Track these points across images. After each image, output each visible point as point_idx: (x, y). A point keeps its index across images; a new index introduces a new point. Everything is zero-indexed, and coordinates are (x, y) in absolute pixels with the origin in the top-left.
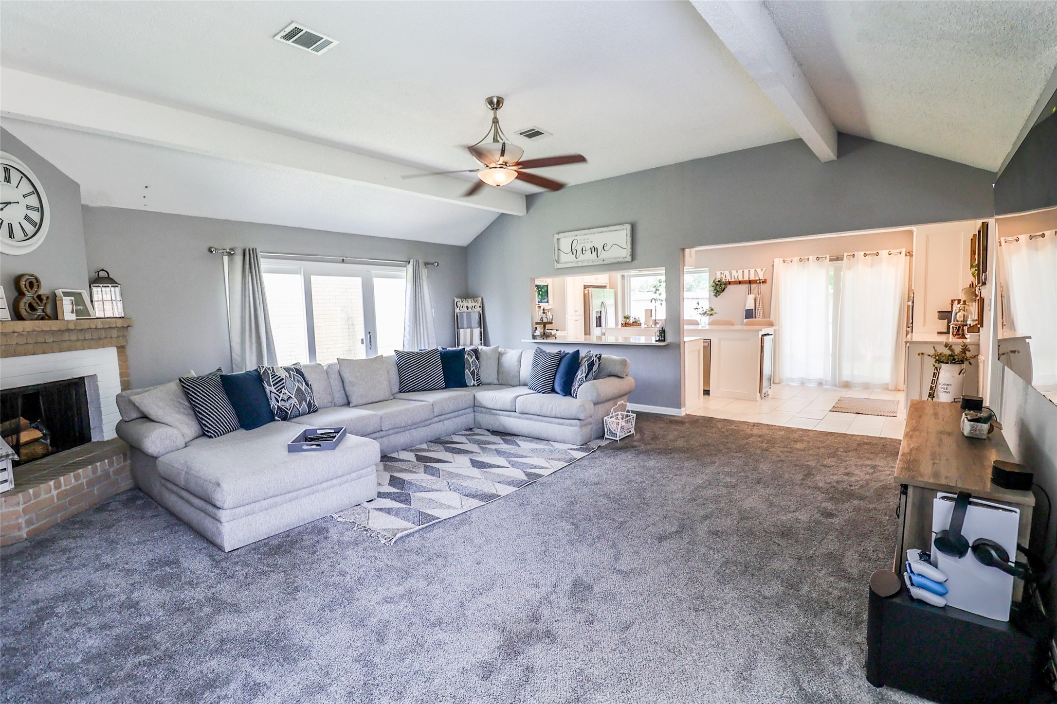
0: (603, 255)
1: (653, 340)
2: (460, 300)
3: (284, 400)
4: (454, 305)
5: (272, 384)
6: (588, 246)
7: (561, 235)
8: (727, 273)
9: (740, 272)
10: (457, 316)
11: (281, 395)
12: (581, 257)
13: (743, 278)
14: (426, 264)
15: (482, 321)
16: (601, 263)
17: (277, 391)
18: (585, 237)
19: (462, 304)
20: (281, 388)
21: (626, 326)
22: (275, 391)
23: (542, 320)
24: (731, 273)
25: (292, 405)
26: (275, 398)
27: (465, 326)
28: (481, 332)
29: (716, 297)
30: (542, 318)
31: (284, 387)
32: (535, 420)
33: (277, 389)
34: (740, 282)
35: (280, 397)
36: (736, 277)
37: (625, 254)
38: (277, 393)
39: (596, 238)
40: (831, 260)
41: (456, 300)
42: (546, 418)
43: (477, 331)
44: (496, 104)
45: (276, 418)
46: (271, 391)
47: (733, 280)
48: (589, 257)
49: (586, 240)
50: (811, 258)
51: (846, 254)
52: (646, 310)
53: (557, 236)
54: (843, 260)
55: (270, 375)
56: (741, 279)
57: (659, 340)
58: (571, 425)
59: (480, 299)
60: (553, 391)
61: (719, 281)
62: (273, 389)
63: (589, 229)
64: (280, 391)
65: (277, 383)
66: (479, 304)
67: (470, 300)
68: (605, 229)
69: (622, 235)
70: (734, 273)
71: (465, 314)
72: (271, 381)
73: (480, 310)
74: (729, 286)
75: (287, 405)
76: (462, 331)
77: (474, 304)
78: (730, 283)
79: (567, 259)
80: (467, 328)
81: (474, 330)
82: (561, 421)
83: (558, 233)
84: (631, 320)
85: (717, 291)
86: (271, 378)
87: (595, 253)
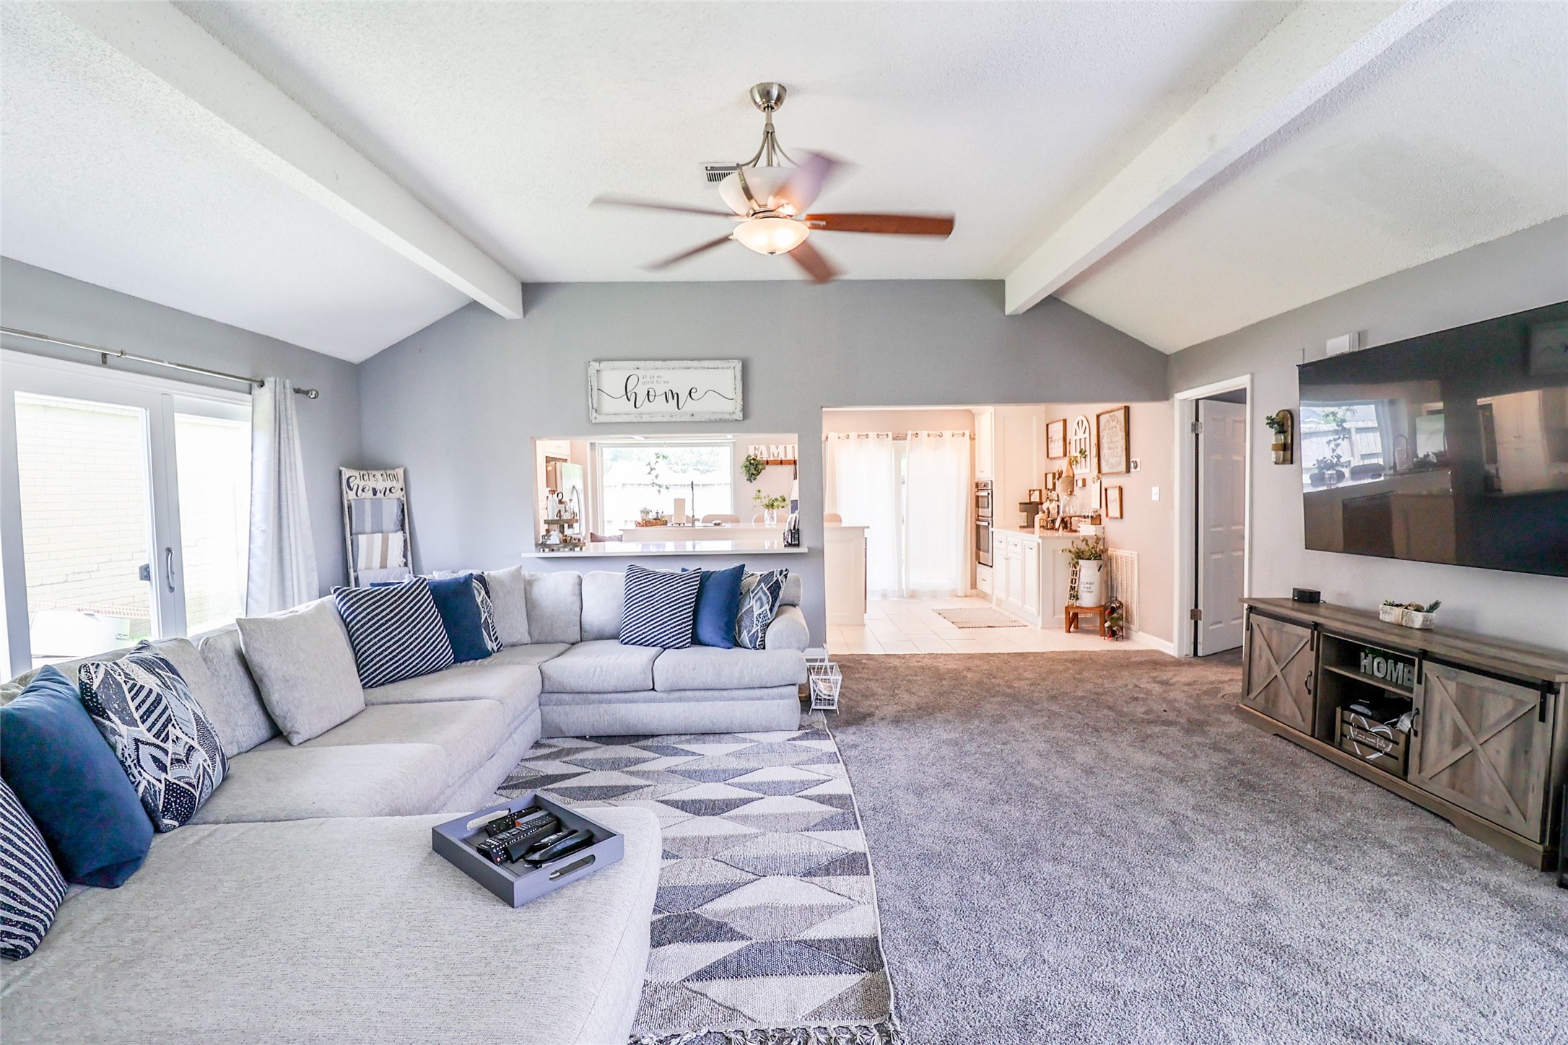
0: (689, 406)
1: (778, 545)
2: (356, 473)
3: (179, 761)
4: (341, 485)
5: (137, 716)
6: (660, 389)
7: (604, 364)
8: (763, 448)
9: (781, 448)
10: (350, 507)
11: (169, 746)
12: (646, 407)
13: (786, 457)
14: (297, 391)
15: (404, 520)
16: (688, 418)
17: (157, 736)
18: (656, 373)
19: (362, 484)
20: (165, 726)
21: (646, 526)
22: (149, 737)
23: (560, 516)
24: (768, 449)
25: (201, 770)
26: (155, 759)
27: (368, 527)
28: (405, 541)
29: (751, 482)
30: (560, 511)
31: (169, 720)
32: (698, 700)
33: (155, 730)
34: (781, 463)
35: (166, 753)
36: (776, 455)
37: (732, 407)
38: (158, 742)
39: (678, 377)
40: (894, 439)
41: (347, 473)
42: (725, 693)
43: (396, 540)
44: (770, 98)
45: (167, 821)
46: (137, 741)
47: (772, 459)
48: (661, 408)
49: (656, 379)
50: (871, 434)
51: (910, 433)
52: (675, 500)
53: (595, 365)
54: (906, 439)
55: (125, 688)
56: (782, 457)
57: (790, 545)
58: (782, 697)
59: (400, 472)
60: (696, 641)
61: (754, 459)
62: (142, 732)
63: (664, 360)
64: (162, 734)
65: (149, 712)
66: (401, 484)
67: (378, 474)
68: (696, 363)
69: (725, 379)
70: (773, 448)
71: (368, 505)
72: (132, 706)
73: (399, 494)
74: (767, 467)
75: (189, 772)
76: (362, 539)
77: (389, 484)
78: (767, 462)
79: (614, 406)
80: (373, 532)
81: (391, 535)
82: (758, 692)
83: (599, 360)
84: (651, 516)
85: (752, 474)
86: (128, 696)
87: (673, 403)
